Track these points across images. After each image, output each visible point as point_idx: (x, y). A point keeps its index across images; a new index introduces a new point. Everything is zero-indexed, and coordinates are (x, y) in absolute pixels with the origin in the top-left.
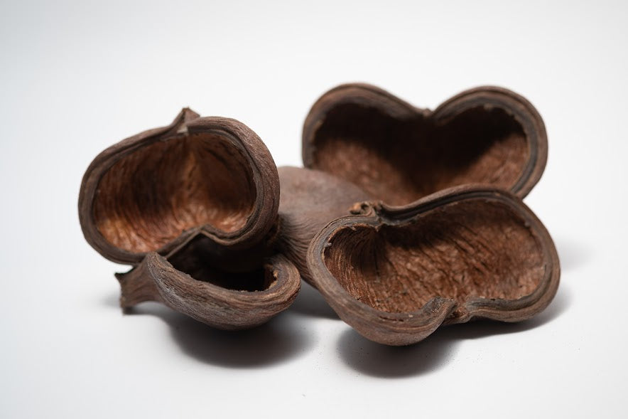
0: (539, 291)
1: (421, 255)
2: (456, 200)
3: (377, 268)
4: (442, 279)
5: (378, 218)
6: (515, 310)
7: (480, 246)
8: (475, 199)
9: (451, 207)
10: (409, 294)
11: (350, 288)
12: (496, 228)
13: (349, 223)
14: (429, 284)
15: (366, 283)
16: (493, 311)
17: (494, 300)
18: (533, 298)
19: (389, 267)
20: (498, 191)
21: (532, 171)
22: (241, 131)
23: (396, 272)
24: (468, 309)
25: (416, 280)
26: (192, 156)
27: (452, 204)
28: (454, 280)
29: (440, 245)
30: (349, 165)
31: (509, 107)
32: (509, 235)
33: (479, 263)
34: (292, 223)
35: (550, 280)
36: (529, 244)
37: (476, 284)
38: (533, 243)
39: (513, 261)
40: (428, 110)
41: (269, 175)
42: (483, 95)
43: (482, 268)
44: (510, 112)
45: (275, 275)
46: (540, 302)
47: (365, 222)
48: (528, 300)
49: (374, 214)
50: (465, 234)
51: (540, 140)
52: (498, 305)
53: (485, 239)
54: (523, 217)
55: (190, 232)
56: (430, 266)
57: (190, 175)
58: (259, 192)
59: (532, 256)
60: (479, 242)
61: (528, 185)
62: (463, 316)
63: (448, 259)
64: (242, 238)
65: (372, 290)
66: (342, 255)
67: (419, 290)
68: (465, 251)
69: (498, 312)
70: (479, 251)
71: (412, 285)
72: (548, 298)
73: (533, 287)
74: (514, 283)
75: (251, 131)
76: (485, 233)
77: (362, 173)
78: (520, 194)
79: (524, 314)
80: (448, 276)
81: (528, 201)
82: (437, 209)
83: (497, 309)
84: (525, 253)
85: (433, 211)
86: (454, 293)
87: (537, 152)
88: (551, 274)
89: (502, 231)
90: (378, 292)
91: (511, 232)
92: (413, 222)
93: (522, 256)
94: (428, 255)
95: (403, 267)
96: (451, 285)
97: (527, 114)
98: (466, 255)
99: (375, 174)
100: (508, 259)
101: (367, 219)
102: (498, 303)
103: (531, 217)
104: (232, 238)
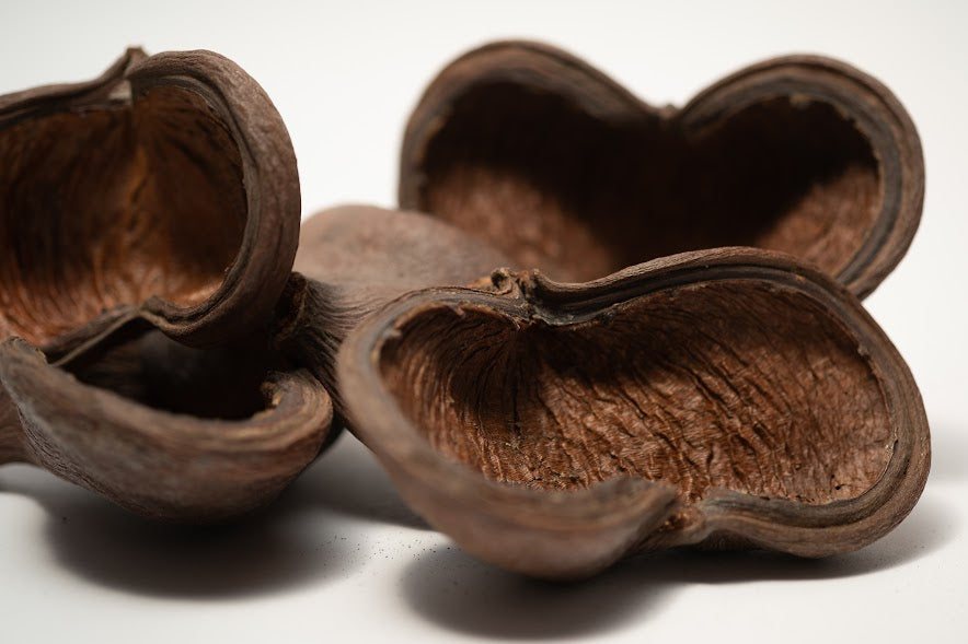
0: (874, 494)
1: (618, 400)
2: (703, 280)
3: (516, 419)
4: (661, 456)
5: (525, 305)
6: (813, 526)
7: (753, 391)
8: (746, 281)
9: (690, 291)
10: (582, 481)
11: (438, 439)
12: (793, 355)
13: (452, 300)
14: (632, 463)
15: (482, 441)
16: (761, 523)
17: (767, 499)
18: (859, 506)
19: (544, 420)
20: (800, 270)
21: (883, 242)
22: (226, 74)
23: (560, 431)
24: (706, 513)
25: (602, 452)
26: (141, 155)
27: (693, 287)
28: (687, 459)
29: (663, 381)
30: (497, 223)
31: (846, 102)
32: (820, 375)
33: (747, 428)
34: (335, 304)
35: (903, 473)
36: (863, 398)
37: (737, 474)
38: (874, 396)
39: (825, 432)
40: (670, 107)
41: (274, 170)
42: (790, 73)
43: (754, 439)
44: (845, 112)
45: (276, 402)
46: (875, 518)
47: (490, 304)
48: (849, 509)
49: (517, 293)
50: (721, 360)
51: (906, 173)
52: (776, 510)
53: (766, 377)
54: (855, 334)
55: (116, 313)
56: (637, 425)
57: (135, 197)
58: (254, 209)
59: (869, 423)
60: (751, 382)
61: (873, 269)
62: (692, 528)
63: (678, 414)
64: (209, 317)
65: (495, 459)
66: (428, 369)
67: (607, 474)
68: (718, 397)
69: (774, 526)
70: (750, 401)
71: (593, 464)
72: (895, 510)
73: (863, 485)
74: (824, 481)
75: (248, 76)
76: (767, 363)
77: (523, 244)
78: (854, 287)
79: (834, 537)
80: (675, 450)
81: (871, 304)
82: (658, 294)
83: (774, 520)
84: (855, 416)
85: (648, 298)
86: (685, 489)
87: (898, 199)
88: (908, 460)
89: (807, 364)
90: (512, 467)
91: (825, 368)
92: (604, 319)
93: (849, 422)
94: (633, 401)
95: (576, 422)
96: (681, 472)
97: (884, 117)
98: (720, 407)
99: (553, 248)
100: (815, 425)
101: (495, 300)
102: (775, 506)
103: (875, 338)
104: (193, 318)
